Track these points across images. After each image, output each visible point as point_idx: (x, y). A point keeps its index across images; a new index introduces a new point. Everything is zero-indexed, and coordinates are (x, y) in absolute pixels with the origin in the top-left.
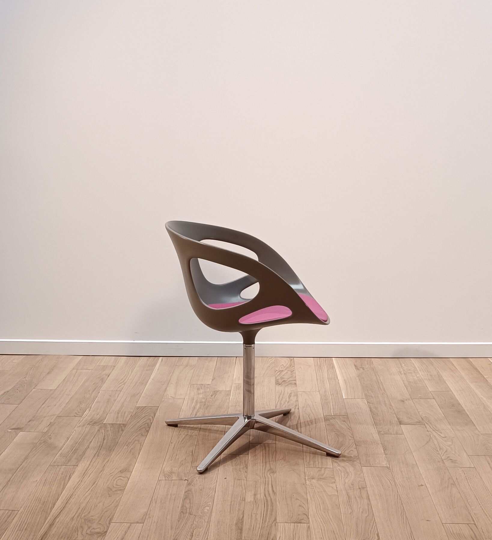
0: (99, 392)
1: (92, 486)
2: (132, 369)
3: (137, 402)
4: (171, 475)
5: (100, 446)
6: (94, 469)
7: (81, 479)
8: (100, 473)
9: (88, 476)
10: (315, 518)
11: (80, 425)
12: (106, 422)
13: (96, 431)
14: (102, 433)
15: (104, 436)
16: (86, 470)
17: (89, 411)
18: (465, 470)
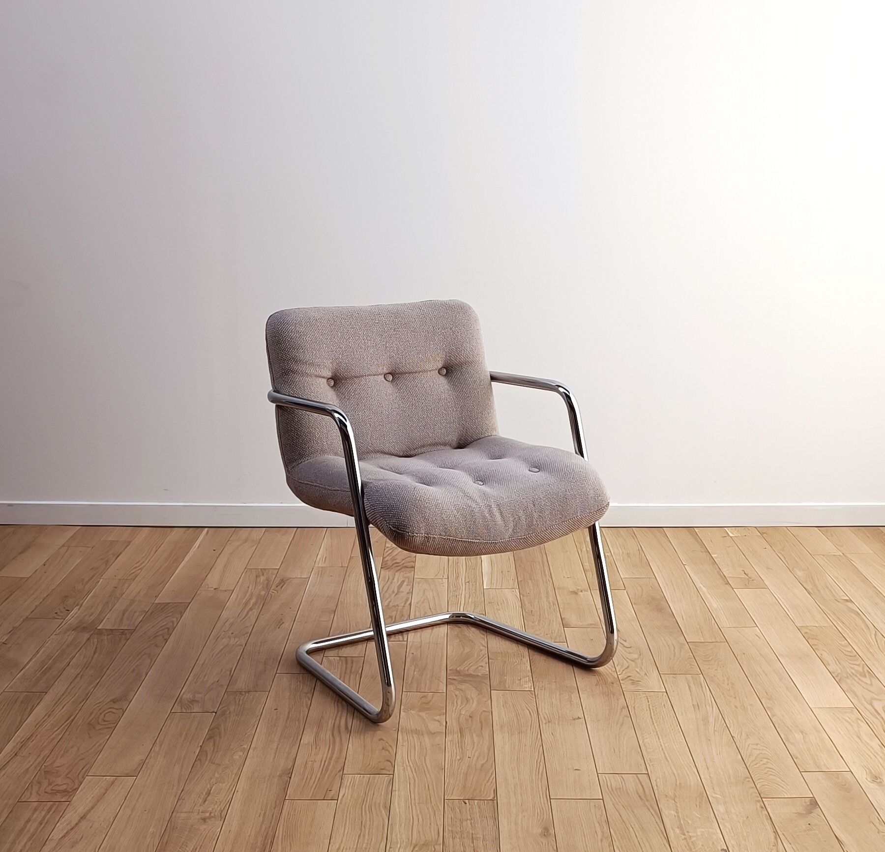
0: (99, 582)
1: (65, 722)
2: (157, 547)
3: (156, 597)
4: (191, 705)
5: (88, 663)
6: (71, 697)
7: (50, 712)
8: (81, 703)
9: (61, 707)
10: (403, 766)
11: (60, 632)
12: (102, 627)
13: (85, 640)
14: (93, 643)
15: (96, 648)
16: (59, 700)
17: (77, 610)
18: (649, 696)
